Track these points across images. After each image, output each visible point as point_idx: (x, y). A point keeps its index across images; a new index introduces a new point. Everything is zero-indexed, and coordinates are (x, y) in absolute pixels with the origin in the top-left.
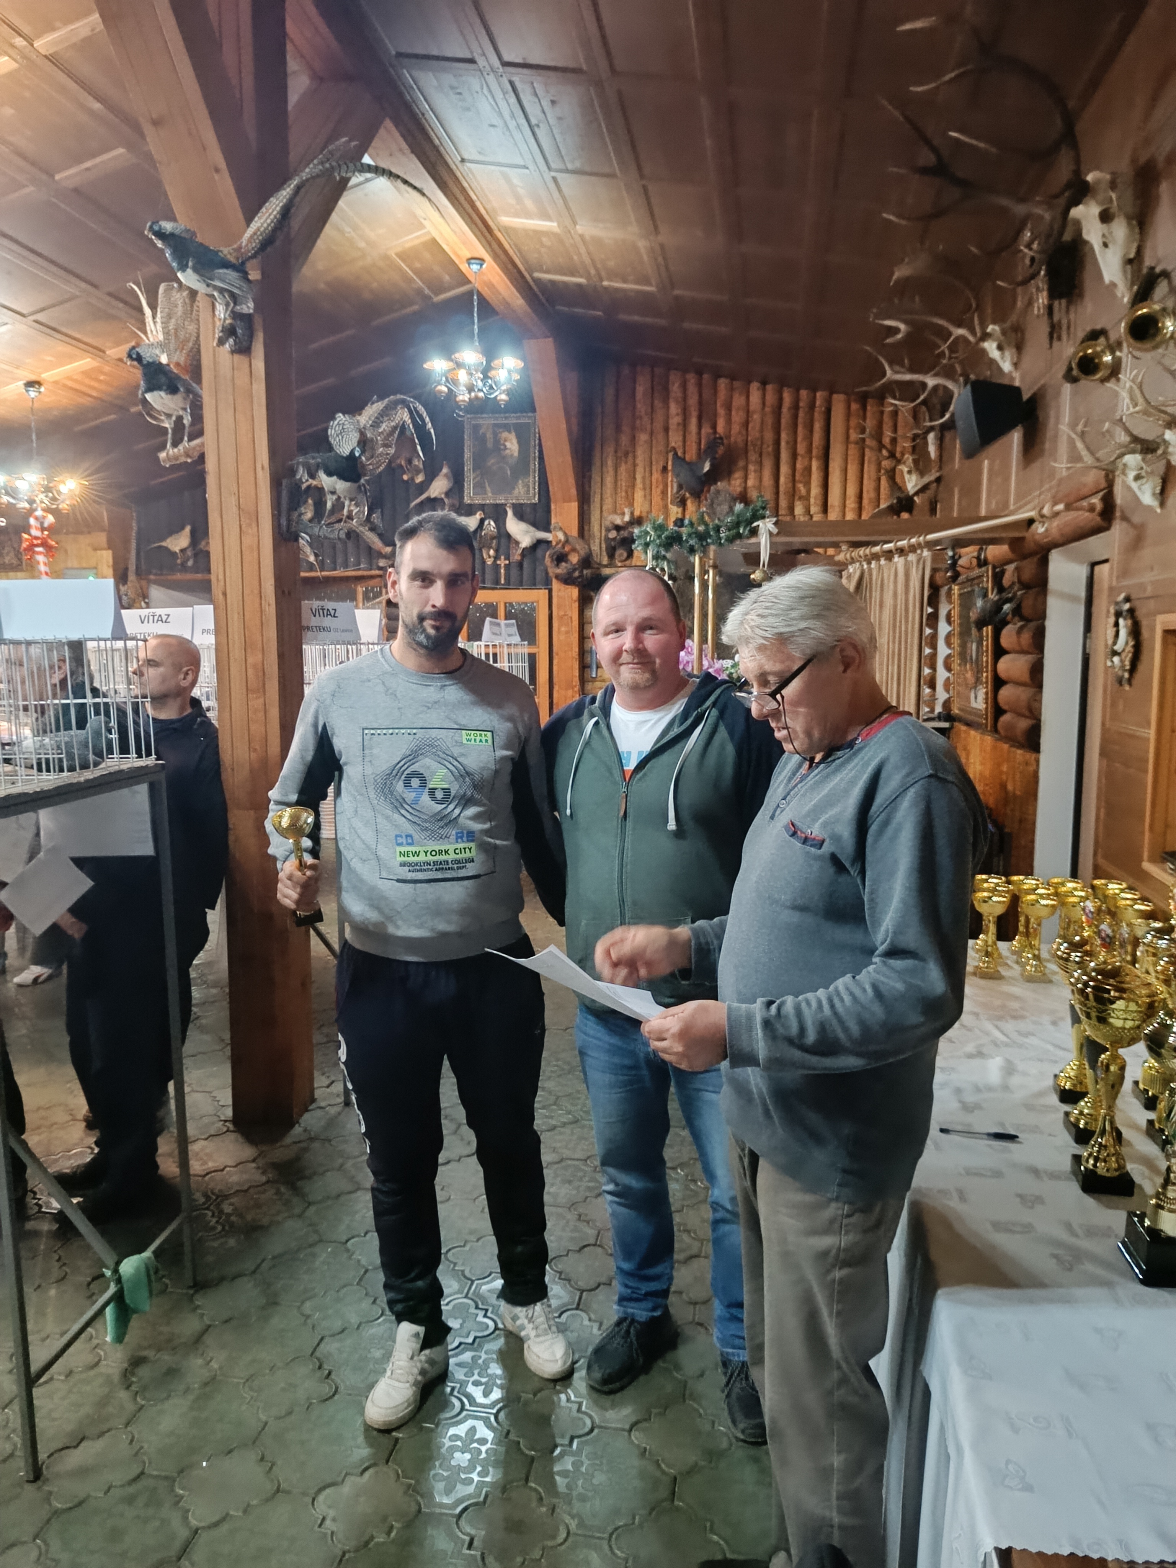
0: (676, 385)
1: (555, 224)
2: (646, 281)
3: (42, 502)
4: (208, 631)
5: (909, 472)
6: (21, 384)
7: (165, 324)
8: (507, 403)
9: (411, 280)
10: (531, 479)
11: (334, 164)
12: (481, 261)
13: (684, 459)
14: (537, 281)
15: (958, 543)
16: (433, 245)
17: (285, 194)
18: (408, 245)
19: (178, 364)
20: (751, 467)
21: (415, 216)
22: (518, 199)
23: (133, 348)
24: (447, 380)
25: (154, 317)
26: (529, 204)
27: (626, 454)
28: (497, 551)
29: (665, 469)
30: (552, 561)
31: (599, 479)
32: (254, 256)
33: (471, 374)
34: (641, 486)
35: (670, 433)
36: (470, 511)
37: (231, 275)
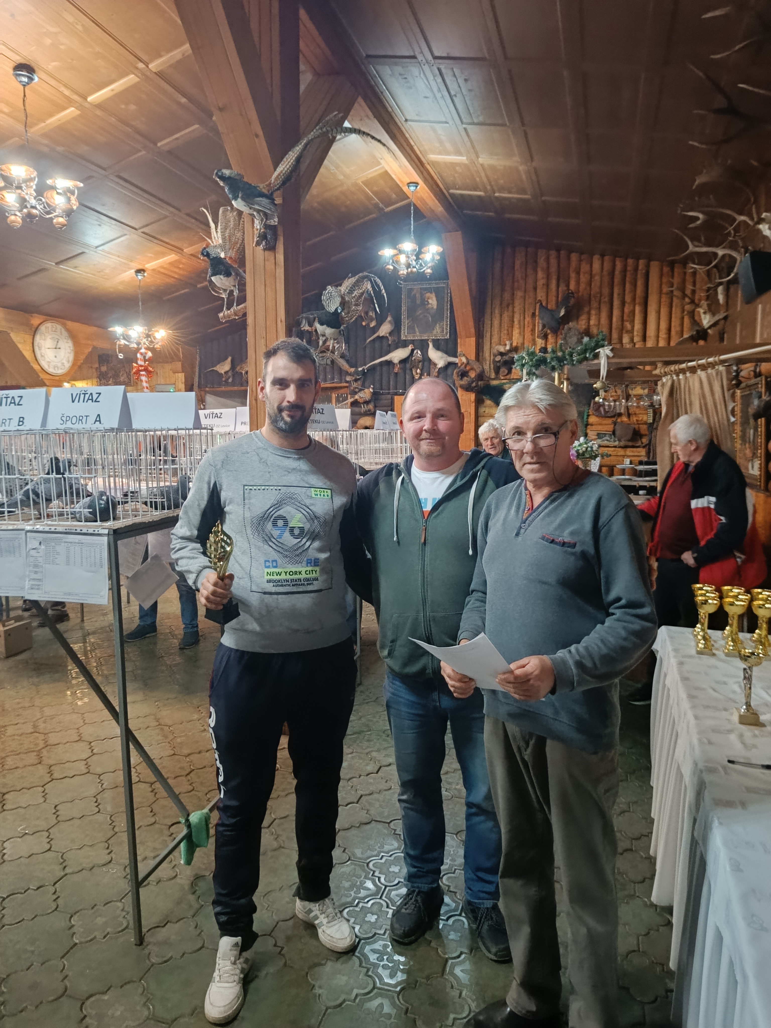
0: (543, 258)
1: (465, 158)
2: (523, 191)
3: (145, 344)
4: (245, 423)
5: (705, 313)
6: (133, 271)
7: (223, 233)
8: (431, 275)
9: (372, 199)
10: (445, 323)
11: (329, 129)
12: (416, 184)
13: (546, 308)
14: (452, 195)
15: (740, 361)
16: (386, 175)
17: (298, 149)
18: (369, 176)
19: (231, 258)
20: (593, 312)
21: (374, 157)
22: (441, 142)
23: (205, 248)
24: (393, 262)
25: (216, 229)
26: (448, 146)
27: (508, 306)
28: (421, 370)
29: (534, 314)
30: (458, 376)
31: (489, 322)
32: (278, 189)
33: (408, 257)
34: (518, 326)
35: (538, 291)
36: (404, 344)
37: (264, 201)
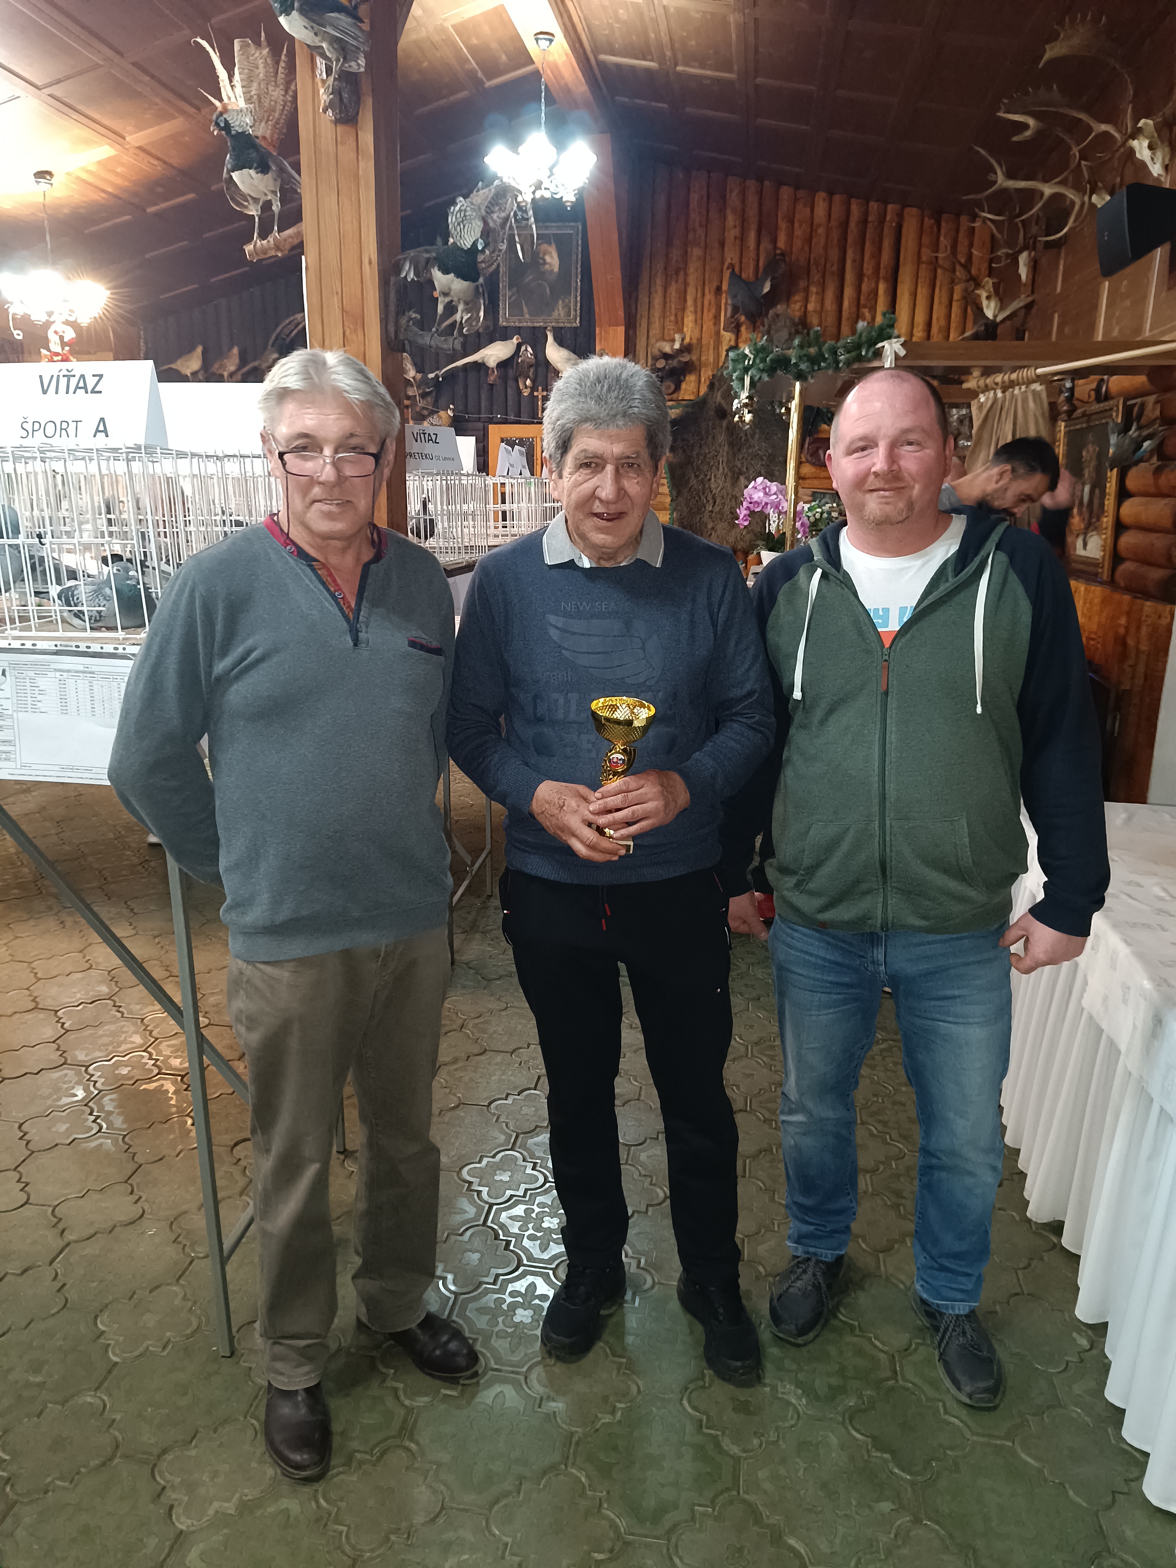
0: (735, 192)
2: (726, 66)
3: (60, 314)
5: (988, 298)
6: (30, 174)
7: (246, 88)
8: (575, 205)
9: (465, 59)
10: (572, 299)
12: (549, 36)
13: (739, 278)
14: (602, 65)
16: (499, 15)
18: (468, 16)
20: (813, 289)
27: (677, 274)
28: (534, 381)
29: (719, 289)
31: (646, 300)
34: (692, 309)
35: (726, 249)
36: (504, 335)
37: (343, 19)
